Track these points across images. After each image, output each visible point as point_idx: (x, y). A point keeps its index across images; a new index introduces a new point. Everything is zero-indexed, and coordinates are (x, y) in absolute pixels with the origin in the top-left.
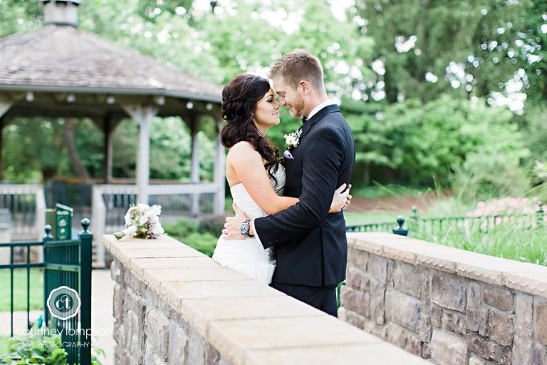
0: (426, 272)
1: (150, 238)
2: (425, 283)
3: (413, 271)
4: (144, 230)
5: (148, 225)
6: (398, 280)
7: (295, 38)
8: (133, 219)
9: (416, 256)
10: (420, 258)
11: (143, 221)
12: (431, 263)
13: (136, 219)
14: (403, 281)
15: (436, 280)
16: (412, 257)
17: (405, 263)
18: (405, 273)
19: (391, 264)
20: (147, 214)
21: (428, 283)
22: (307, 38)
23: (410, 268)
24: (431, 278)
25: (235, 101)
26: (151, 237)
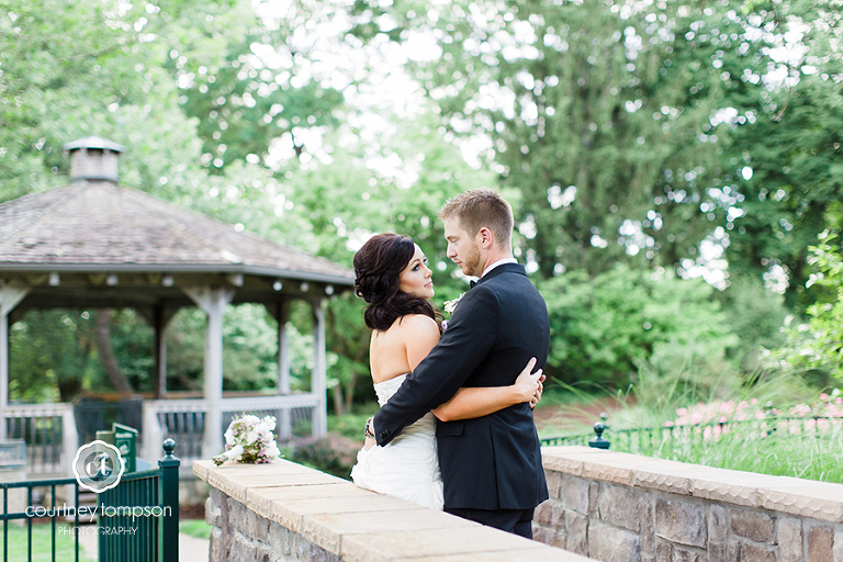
0: (647, 495)
1: (261, 463)
2: (647, 511)
3: (627, 494)
4: (252, 452)
5: (258, 445)
6: (606, 509)
7: (414, 191)
8: (237, 436)
9: (632, 474)
10: (638, 476)
11: (252, 438)
12: (655, 482)
13: (242, 436)
14: (613, 509)
15: (661, 505)
16: (626, 476)
17: (614, 484)
18: (616, 498)
19: (594, 486)
20: (258, 429)
21: (650, 510)
22: (430, 192)
23: (623, 491)
24: (654, 504)
25: (370, 275)
26: (263, 460)
